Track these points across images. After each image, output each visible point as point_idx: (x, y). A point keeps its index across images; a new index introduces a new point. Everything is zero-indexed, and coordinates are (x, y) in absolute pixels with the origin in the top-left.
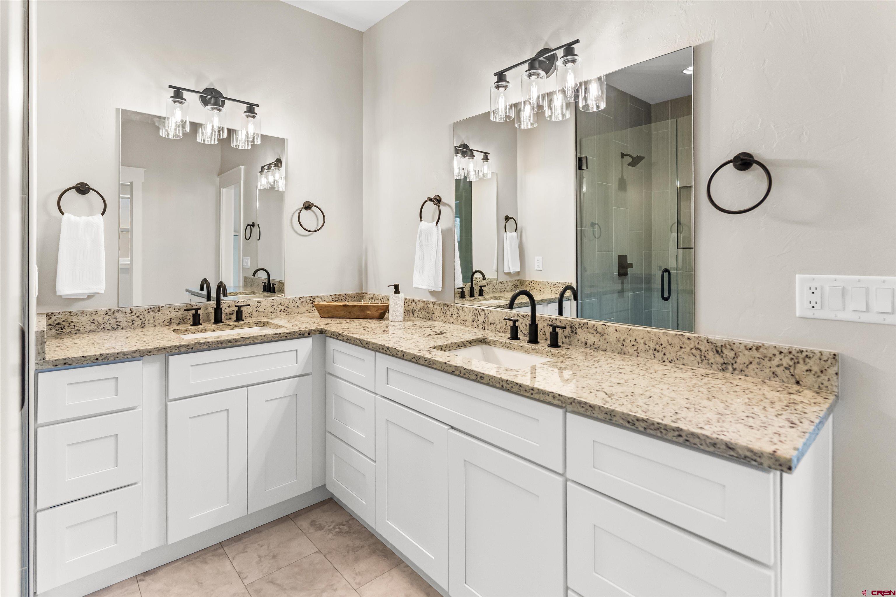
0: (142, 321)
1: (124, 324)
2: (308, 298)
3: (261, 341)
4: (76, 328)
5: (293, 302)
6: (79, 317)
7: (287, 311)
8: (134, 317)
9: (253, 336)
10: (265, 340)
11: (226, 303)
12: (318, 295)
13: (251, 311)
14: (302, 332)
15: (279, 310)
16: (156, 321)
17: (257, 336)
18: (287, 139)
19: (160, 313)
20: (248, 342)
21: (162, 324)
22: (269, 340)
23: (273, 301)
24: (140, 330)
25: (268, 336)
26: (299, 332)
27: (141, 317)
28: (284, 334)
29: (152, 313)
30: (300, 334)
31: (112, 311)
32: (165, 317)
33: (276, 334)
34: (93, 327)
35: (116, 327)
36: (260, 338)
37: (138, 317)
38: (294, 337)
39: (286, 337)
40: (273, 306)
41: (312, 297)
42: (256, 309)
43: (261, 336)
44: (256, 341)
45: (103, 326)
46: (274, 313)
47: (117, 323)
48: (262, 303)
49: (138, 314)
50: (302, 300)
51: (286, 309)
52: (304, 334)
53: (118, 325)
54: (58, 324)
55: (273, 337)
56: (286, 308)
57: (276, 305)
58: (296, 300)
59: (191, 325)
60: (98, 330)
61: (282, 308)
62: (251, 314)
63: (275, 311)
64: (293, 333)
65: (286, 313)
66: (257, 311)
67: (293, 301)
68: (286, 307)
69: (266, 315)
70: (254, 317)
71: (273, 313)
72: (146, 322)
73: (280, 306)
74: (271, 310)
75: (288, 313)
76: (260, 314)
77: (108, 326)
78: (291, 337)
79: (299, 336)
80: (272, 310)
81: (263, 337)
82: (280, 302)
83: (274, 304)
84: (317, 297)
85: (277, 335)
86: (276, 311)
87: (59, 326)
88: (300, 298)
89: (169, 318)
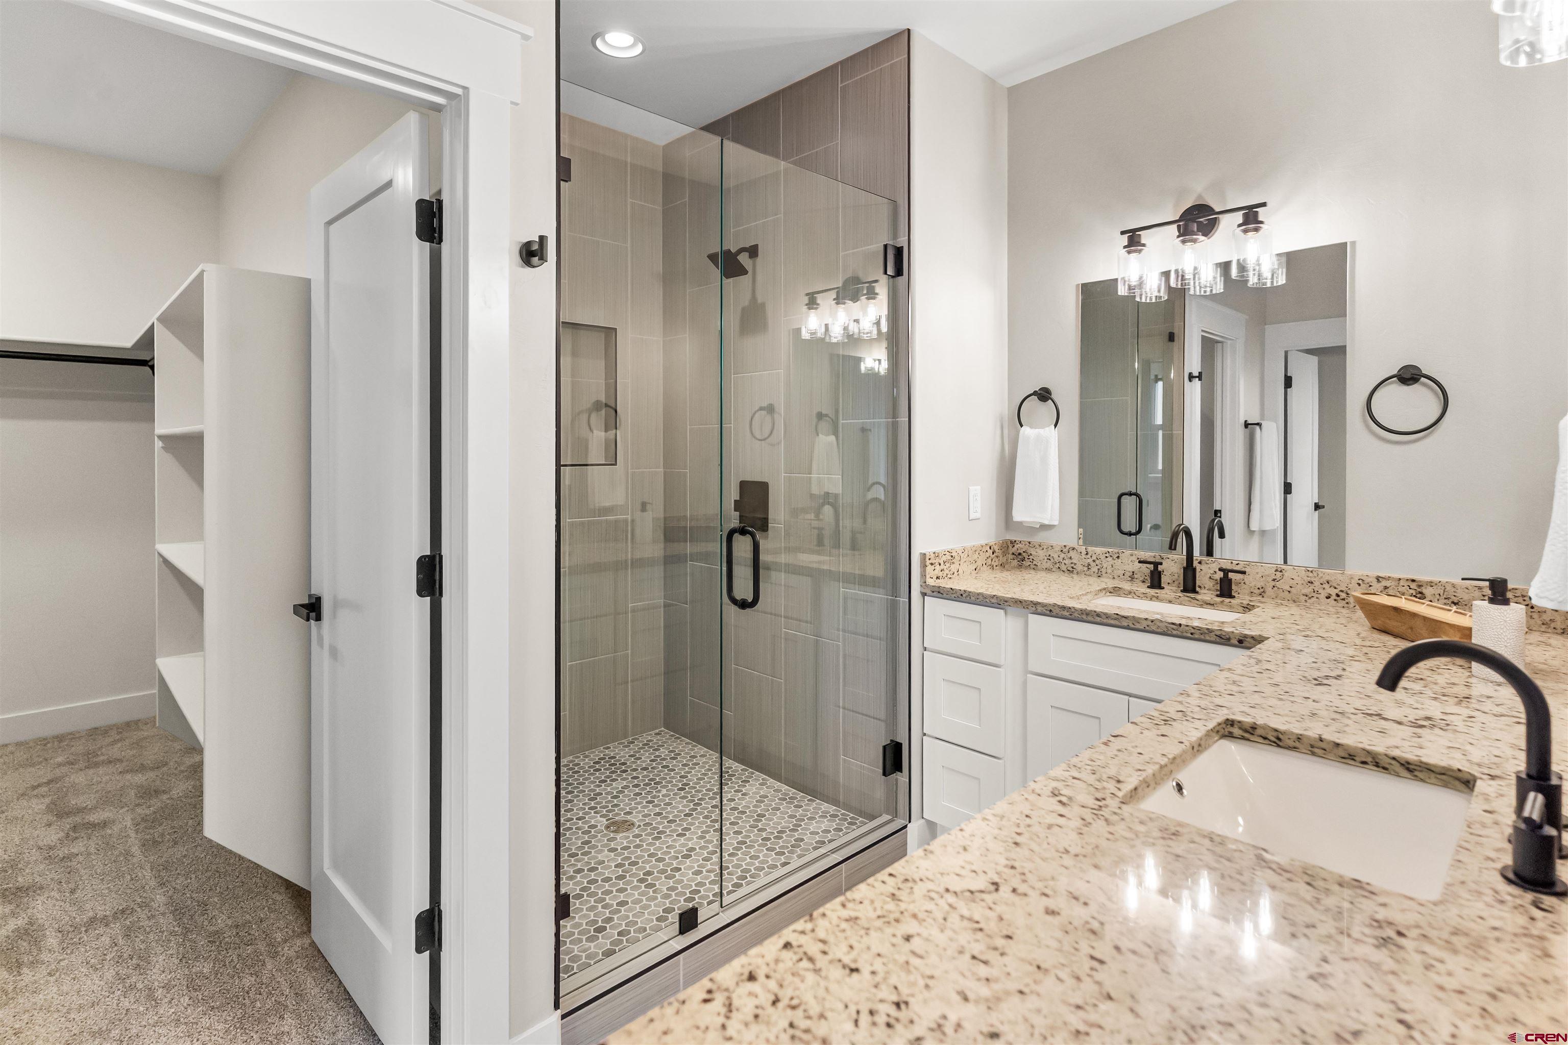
0: (1098, 567)
1: (1079, 567)
2: (1402, 583)
3: (1147, 628)
4: (1034, 563)
5: (1359, 585)
6: (1037, 550)
7: (1344, 599)
8: (1090, 561)
9: (1134, 617)
10: (1154, 628)
11: (1216, 563)
12: (1436, 579)
13: (1262, 584)
14: (1224, 634)
15: (1324, 594)
16: (1115, 572)
17: (1140, 619)
18: (1353, 243)
19: (1120, 560)
20: (1126, 624)
21: (1122, 576)
22: (1159, 630)
23: (1311, 575)
24: (1096, 579)
25: (1158, 624)
26: (1218, 633)
27: (1097, 562)
28: (1187, 628)
29: (1110, 559)
30: (1219, 637)
31: (1067, 548)
32: (1126, 567)
33: (1173, 624)
34: (1049, 565)
35: (1071, 569)
36: (1145, 623)
37: (1094, 561)
38: (1208, 638)
39: (1192, 634)
40: (1309, 584)
41: (1413, 581)
42: (1273, 583)
43: (1146, 619)
44: (1138, 626)
45: (1058, 565)
46: (1313, 599)
47: (1072, 565)
48: (1286, 574)
49: (1094, 558)
50: (1384, 583)
51: (1343, 595)
52: (1229, 639)
53: (1073, 568)
54: (1020, 554)
55: (1167, 627)
56: (1340, 594)
57: (1317, 584)
58: (1367, 580)
59: (1148, 587)
60: (1054, 570)
61: (1333, 592)
62: (1262, 590)
63: (1315, 595)
64: (1206, 631)
65: (1343, 603)
66: (1275, 588)
67: (1360, 582)
68: (1342, 591)
69: (1294, 598)
70: (1268, 597)
71: (1310, 598)
72: (1104, 571)
73: (1326, 586)
74: (1305, 591)
75: (1346, 605)
76: (1282, 594)
77: (1064, 568)
78: (1202, 637)
79: (1218, 640)
80: (1308, 590)
81: (1150, 623)
82: (1328, 578)
83: (1312, 580)
84: (1431, 584)
85: (1174, 627)
86: (1318, 596)
87: (1020, 557)
88: (1378, 579)
89: (1131, 570)
